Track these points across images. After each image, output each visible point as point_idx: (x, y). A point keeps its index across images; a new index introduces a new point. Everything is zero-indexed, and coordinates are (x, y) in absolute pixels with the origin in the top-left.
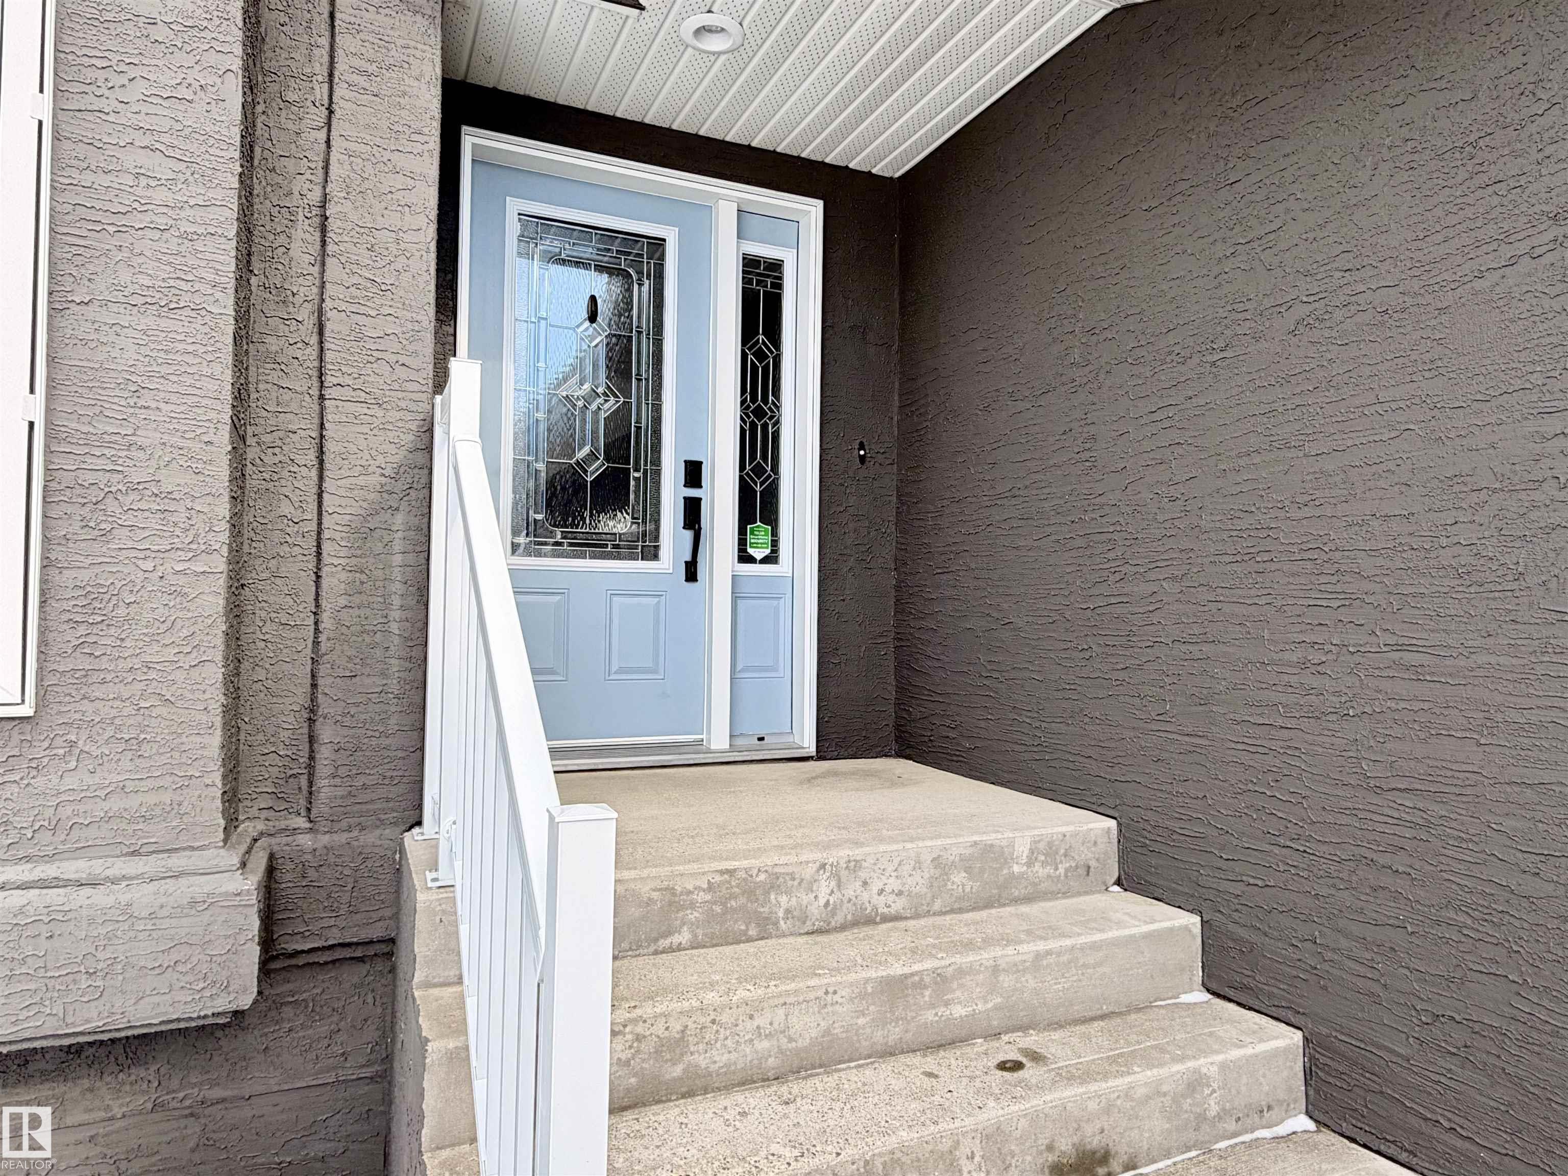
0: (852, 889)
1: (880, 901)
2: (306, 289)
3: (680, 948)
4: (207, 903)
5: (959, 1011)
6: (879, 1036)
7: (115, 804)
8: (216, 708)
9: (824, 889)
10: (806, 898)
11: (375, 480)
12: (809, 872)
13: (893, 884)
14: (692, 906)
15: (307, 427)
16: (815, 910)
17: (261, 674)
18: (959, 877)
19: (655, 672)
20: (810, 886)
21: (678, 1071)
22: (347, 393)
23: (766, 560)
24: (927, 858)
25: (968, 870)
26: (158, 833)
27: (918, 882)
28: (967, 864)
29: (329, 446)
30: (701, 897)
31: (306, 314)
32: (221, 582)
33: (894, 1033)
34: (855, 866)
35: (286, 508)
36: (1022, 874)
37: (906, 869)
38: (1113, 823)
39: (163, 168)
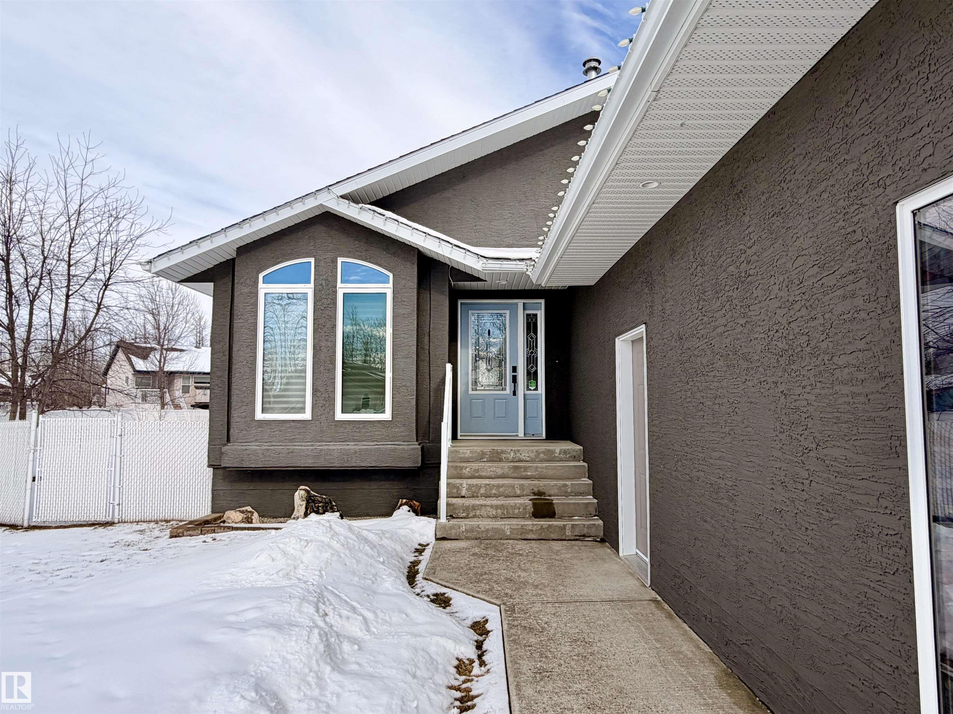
0: (518, 455)
1: (524, 458)
2: (427, 347)
3: (484, 461)
4: (415, 449)
5: (529, 473)
6: (513, 475)
7: (402, 434)
8: (415, 419)
9: (512, 454)
10: (508, 456)
11: (439, 380)
12: (509, 451)
13: (527, 455)
14: (487, 454)
15: (427, 371)
16: (511, 458)
17: (421, 415)
18: (542, 455)
19: (505, 417)
20: (510, 453)
21: (477, 475)
22: (434, 365)
23: (534, 390)
24: (534, 451)
25: (544, 454)
26: (407, 439)
27: (532, 455)
28: (544, 453)
29: (431, 375)
30: (488, 453)
31: (427, 352)
32: (415, 400)
33: (516, 475)
34: (518, 451)
35: (425, 386)
36: (557, 457)
37: (530, 452)
38: (582, 448)
39: (406, 336)
